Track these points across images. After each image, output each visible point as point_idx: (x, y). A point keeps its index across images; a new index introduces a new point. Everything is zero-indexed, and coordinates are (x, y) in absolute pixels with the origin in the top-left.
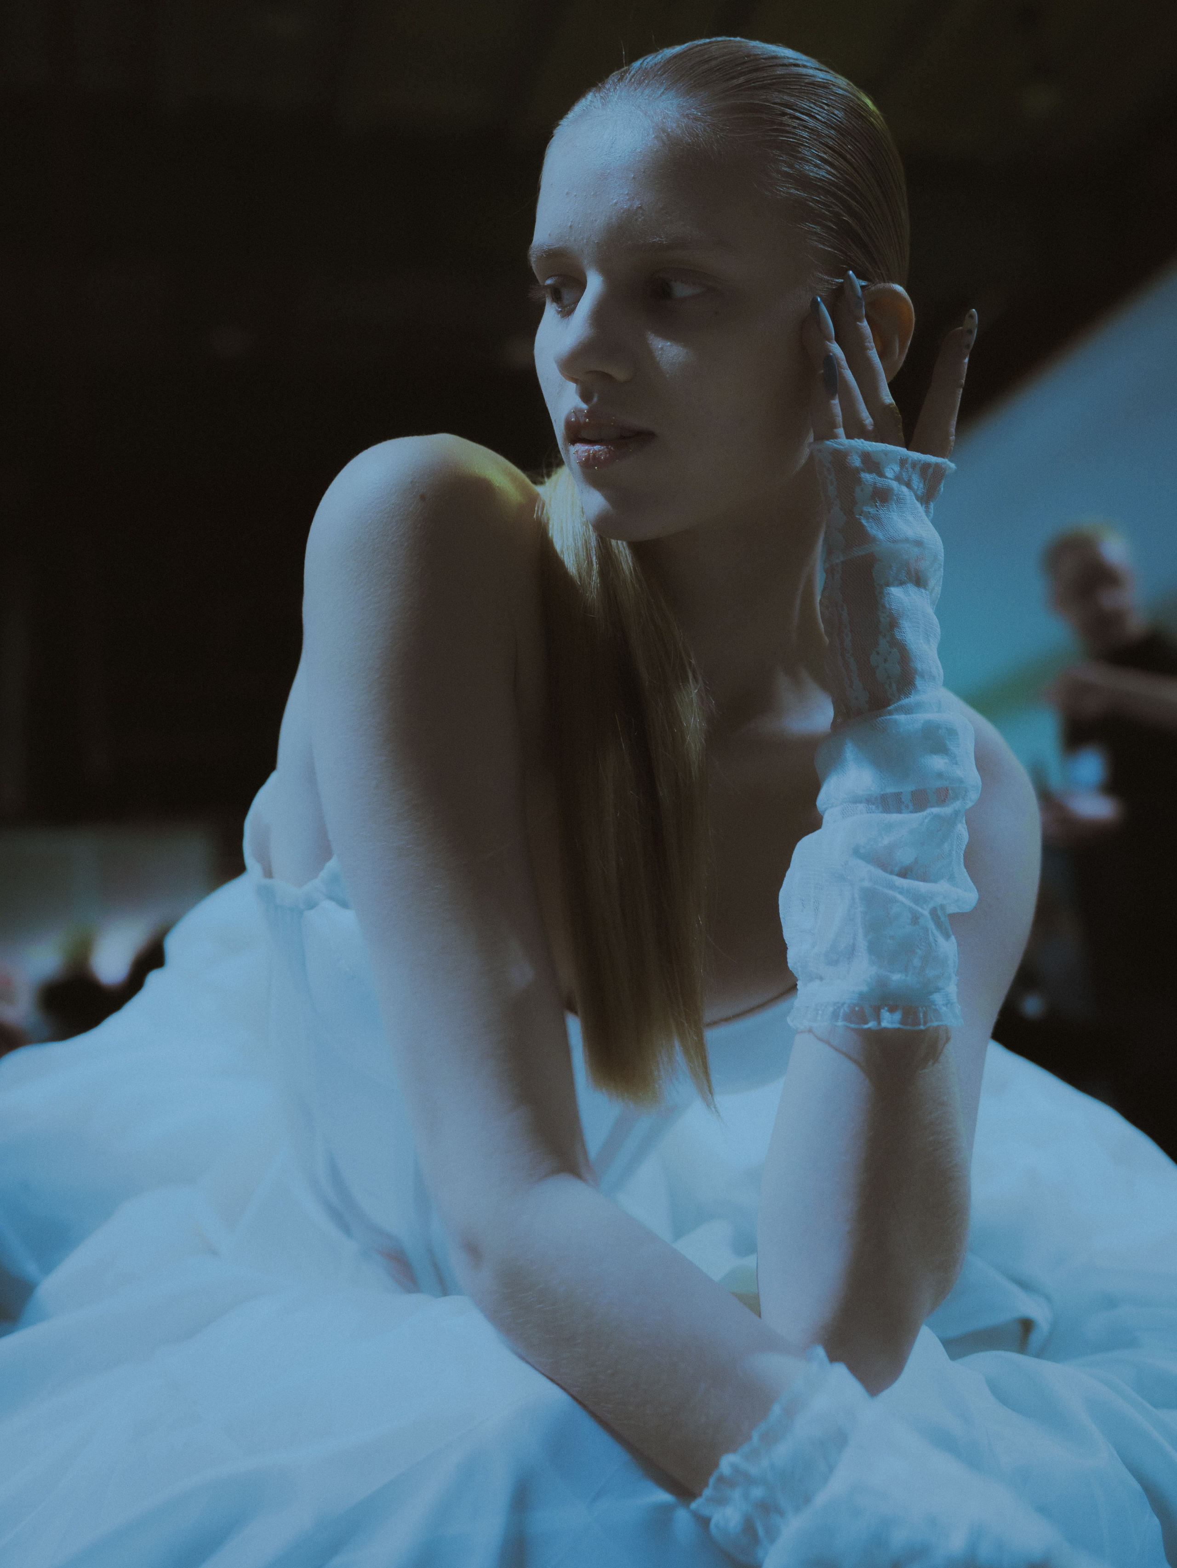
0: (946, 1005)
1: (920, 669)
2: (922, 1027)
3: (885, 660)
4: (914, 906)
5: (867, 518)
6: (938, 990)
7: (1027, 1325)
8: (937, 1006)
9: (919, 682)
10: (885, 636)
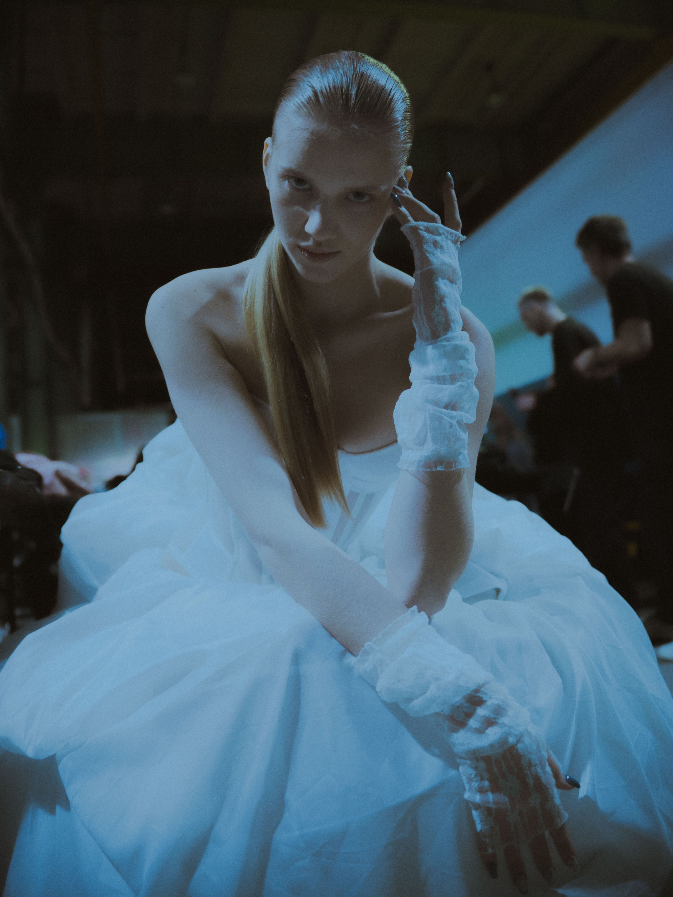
0: (463, 459)
1: (453, 319)
2: (454, 469)
3: (438, 315)
4: (451, 421)
5: (429, 253)
6: (460, 454)
7: (498, 591)
8: (460, 460)
9: (452, 325)
10: (437, 305)
